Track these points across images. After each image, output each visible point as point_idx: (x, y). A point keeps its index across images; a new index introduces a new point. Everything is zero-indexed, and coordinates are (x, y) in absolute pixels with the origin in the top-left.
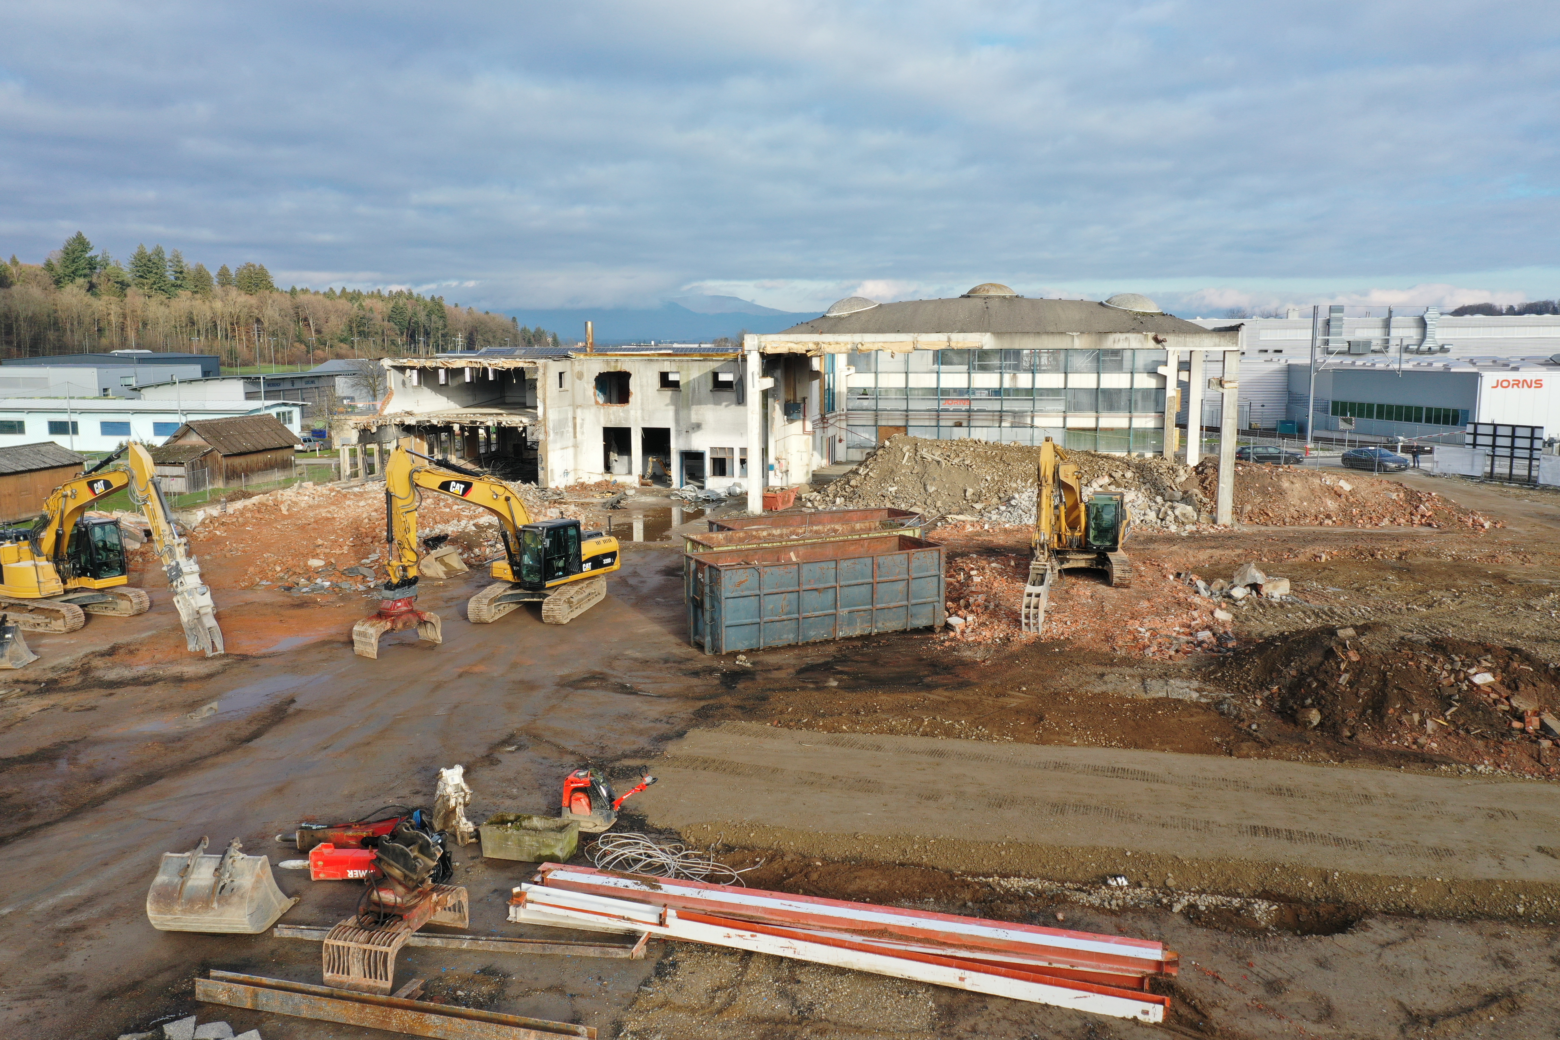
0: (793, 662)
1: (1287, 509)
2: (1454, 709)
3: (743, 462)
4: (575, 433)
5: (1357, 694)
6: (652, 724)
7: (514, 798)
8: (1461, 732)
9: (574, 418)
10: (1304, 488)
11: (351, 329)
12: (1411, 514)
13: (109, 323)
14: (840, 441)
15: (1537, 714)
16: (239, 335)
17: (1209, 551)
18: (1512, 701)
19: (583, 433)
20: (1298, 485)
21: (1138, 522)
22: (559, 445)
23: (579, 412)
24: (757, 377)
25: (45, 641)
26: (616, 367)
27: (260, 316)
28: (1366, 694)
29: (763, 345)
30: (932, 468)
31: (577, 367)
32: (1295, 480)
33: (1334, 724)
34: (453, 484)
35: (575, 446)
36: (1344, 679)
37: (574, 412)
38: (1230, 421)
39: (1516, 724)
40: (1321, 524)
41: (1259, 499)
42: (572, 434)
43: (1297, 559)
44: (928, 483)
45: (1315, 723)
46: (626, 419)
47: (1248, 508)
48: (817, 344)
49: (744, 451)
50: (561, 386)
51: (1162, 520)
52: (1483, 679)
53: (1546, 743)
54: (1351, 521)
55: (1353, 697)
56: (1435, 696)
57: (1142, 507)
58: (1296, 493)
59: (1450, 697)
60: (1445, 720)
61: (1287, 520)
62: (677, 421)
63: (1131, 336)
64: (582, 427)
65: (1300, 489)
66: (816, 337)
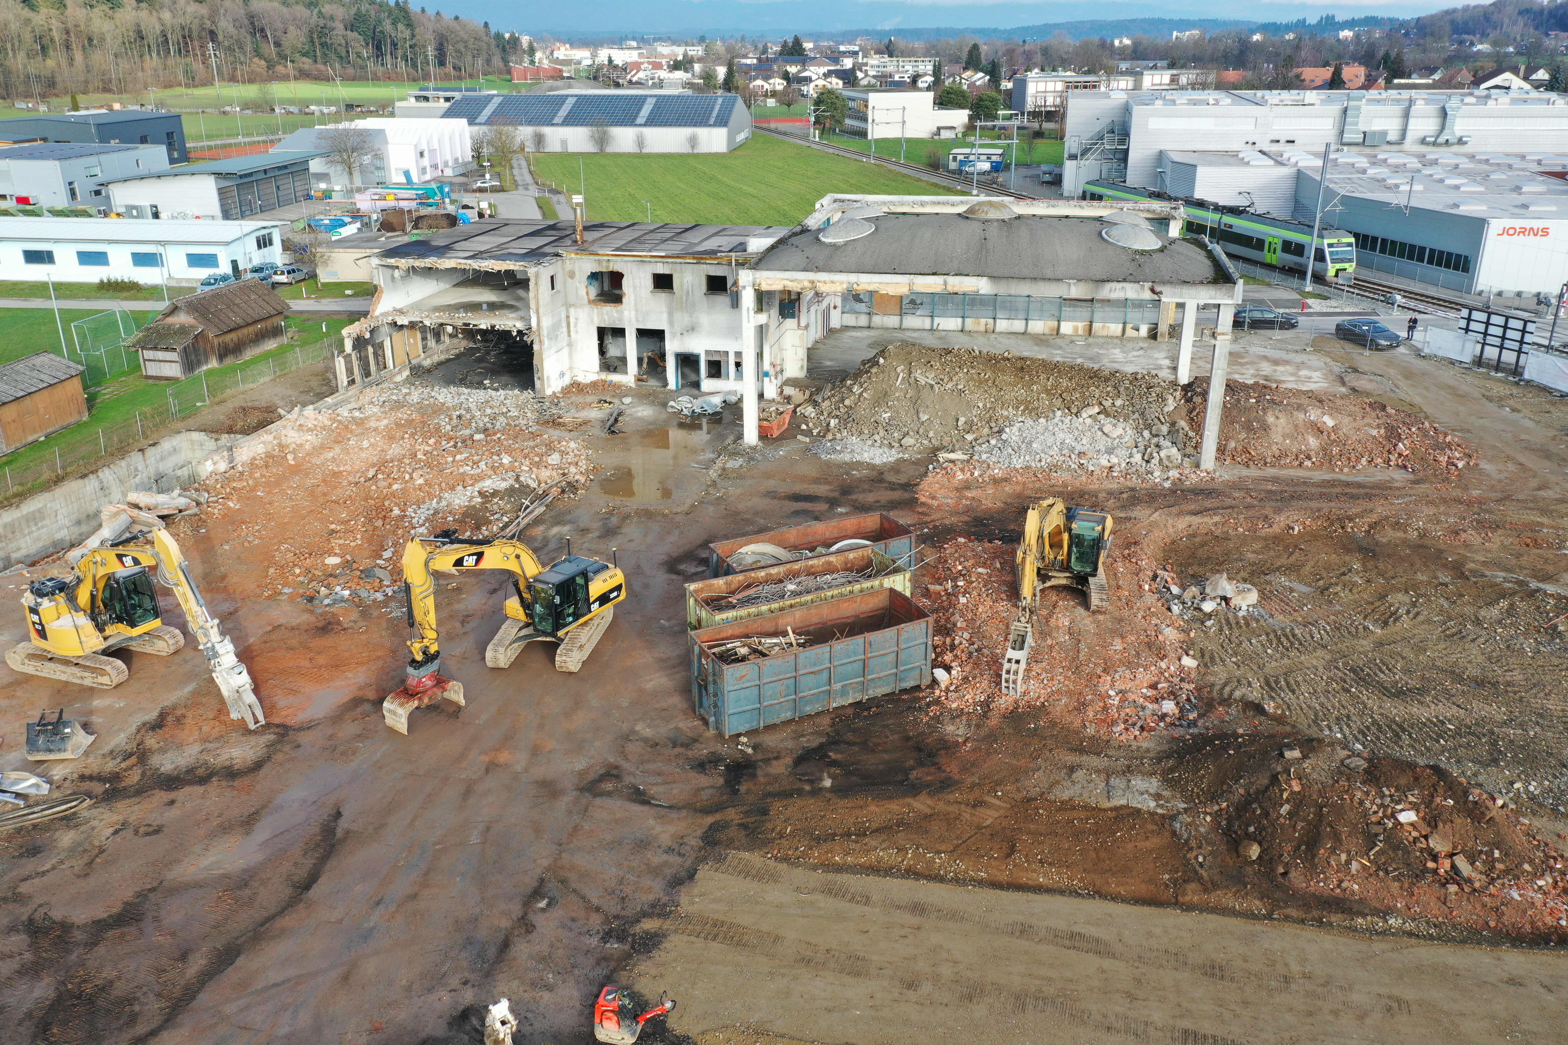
0: (790, 744)
1: (1269, 447)
2: (1377, 848)
3: (738, 365)
4: (569, 332)
5: (1294, 827)
6: (665, 857)
7: (549, 988)
8: (1381, 873)
9: (568, 317)
10: (1288, 423)
11: (312, 41)
12: (1389, 452)
13: (52, 40)
14: (835, 307)
15: (1451, 855)
16: (193, 50)
17: (1188, 519)
18: (1430, 841)
19: (577, 332)
20: (1283, 421)
21: (1123, 465)
22: (554, 350)
23: (572, 311)
24: (752, 313)
25: (96, 703)
26: (608, 267)
27: (214, 28)
28: (1302, 827)
29: (758, 281)
30: (926, 392)
31: (569, 266)
32: (1280, 416)
33: (1271, 859)
34: (466, 558)
35: (570, 345)
36: (1285, 808)
37: (567, 311)
38: (1219, 372)
39: (1431, 865)
40: (1300, 465)
41: (1243, 435)
42: (566, 334)
43: (1271, 530)
44: (921, 410)
45: (1254, 858)
46: (620, 320)
47: (1232, 444)
48: (812, 282)
49: (738, 354)
50: (553, 288)
51: (1148, 462)
52: (1407, 817)
53: (1453, 888)
54: (1330, 461)
55: (1290, 830)
56: (1363, 832)
57: (1129, 444)
58: (1279, 429)
59: (1377, 835)
60: (1369, 860)
61: (1268, 460)
62: (671, 322)
63: (1127, 285)
64: (576, 326)
65: (1284, 424)
66: (811, 276)
